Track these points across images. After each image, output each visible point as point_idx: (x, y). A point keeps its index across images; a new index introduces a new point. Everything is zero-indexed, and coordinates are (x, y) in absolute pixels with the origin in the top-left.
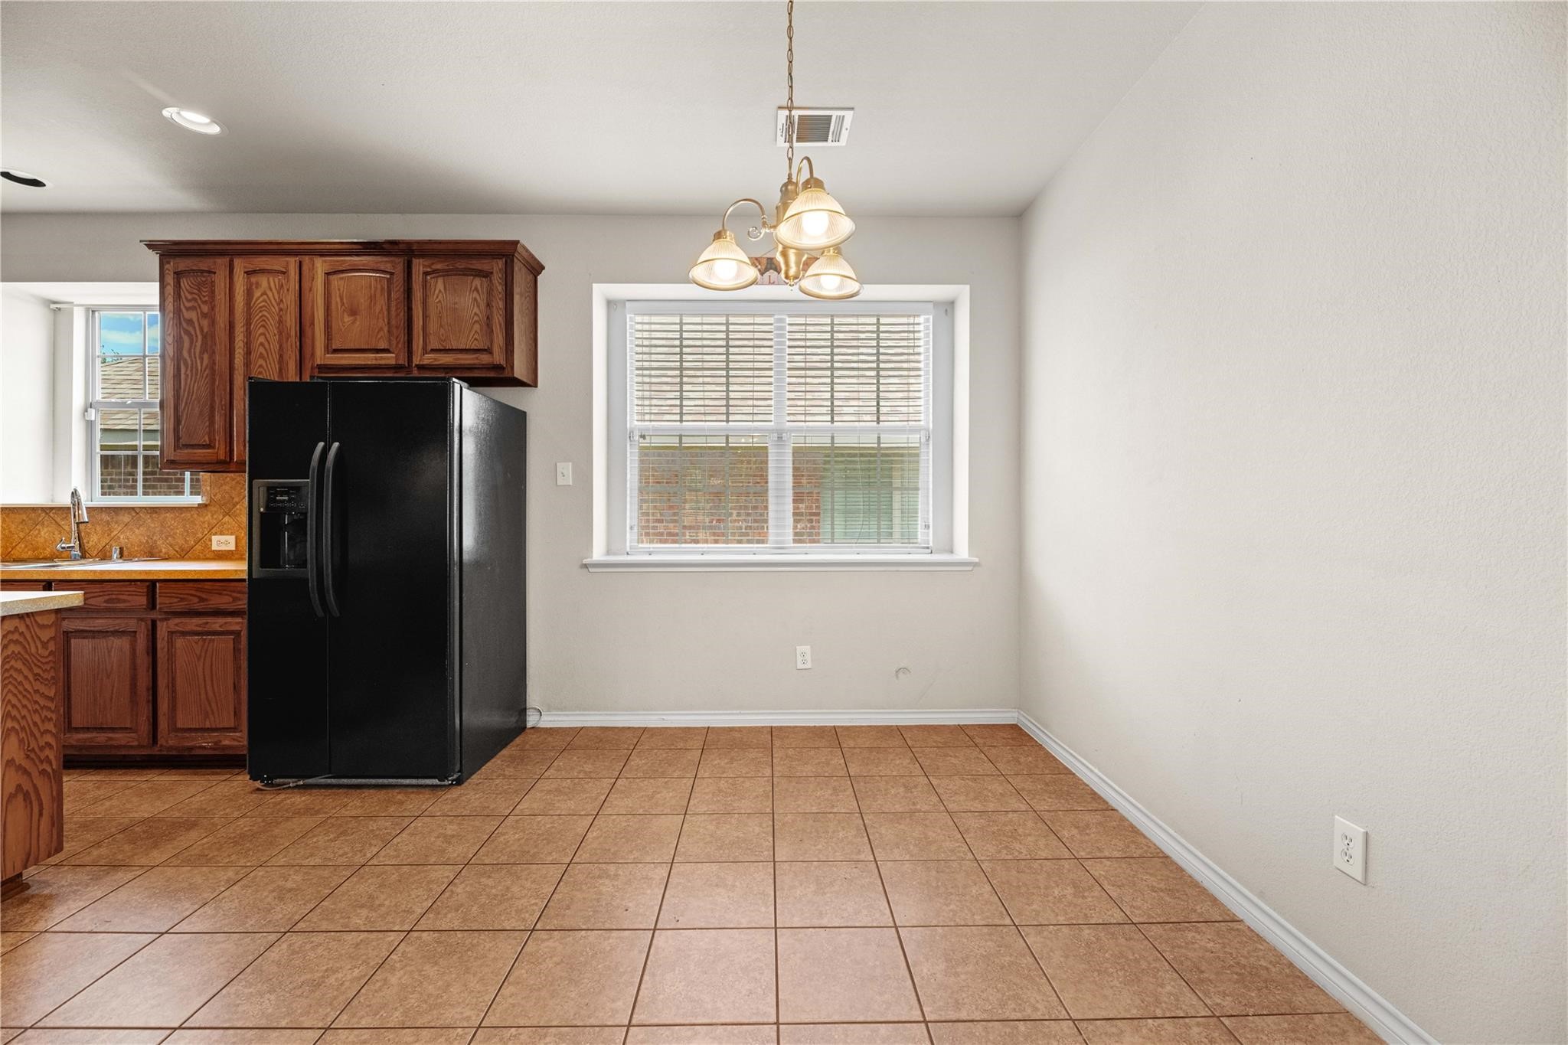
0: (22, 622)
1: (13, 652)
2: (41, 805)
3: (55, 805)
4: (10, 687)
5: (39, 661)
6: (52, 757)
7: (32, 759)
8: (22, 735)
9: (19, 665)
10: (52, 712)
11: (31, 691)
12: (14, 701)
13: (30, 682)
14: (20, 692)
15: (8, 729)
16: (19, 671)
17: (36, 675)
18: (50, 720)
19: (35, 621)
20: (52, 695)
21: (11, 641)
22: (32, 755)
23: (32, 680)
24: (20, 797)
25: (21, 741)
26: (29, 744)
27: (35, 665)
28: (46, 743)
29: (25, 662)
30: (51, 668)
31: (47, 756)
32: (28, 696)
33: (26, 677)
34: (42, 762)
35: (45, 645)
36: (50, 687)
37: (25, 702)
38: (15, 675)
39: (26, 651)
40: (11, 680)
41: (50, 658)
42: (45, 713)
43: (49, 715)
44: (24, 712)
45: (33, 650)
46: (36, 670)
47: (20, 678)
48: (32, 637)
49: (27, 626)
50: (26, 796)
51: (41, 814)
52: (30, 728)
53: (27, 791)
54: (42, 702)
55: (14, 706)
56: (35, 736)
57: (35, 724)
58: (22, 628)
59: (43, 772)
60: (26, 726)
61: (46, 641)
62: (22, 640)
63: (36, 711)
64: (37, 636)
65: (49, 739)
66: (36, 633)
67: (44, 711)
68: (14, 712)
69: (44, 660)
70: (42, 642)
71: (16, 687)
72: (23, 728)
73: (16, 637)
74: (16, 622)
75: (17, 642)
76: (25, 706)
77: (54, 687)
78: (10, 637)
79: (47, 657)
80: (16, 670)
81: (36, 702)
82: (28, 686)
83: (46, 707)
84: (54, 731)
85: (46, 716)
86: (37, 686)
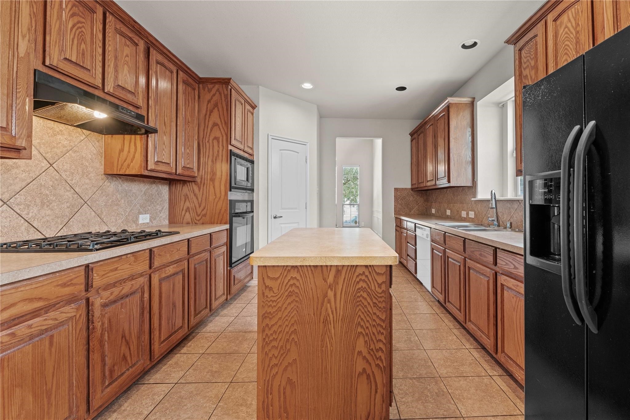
0: (367, 269)
1: (362, 287)
2: (376, 386)
3: (385, 389)
4: (360, 307)
5: (376, 295)
6: (383, 358)
7: (372, 355)
8: (367, 339)
9: (365, 295)
10: (384, 329)
11: (371, 312)
12: (362, 317)
13: (371, 307)
14: (366, 312)
15: (359, 332)
16: (365, 299)
17: (374, 303)
18: (382, 334)
19: (374, 269)
20: (383, 318)
21: (361, 280)
22: (372, 353)
23: (373, 307)
24: (365, 376)
25: (366, 342)
26: (370, 345)
27: (374, 297)
28: (380, 348)
29: (369, 294)
30: (383, 301)
31: (380, 357)
32: (370, 315)
33: (369, 304)
34: (377, 359)
35: (380, 285)
36: (382, 313)
37: (368, 319)
38: (363, 301)
39: (369, 287)
40: (360, 303)
41: (383, 295)
42: (379, 328)
43: (382, 331)
44: (368, 325)
45: (373, 288)
46: (375, 301)
47: (366, 303)
48: (372, 279)
49: (370, 272)
50: (368, 377)
51: (376, 392)
52: (371, 336)
53: (369, 374)
54: (378, 321)
55: (362, 319)
56: (373, 341)
57: (374, 333)
58: (367, 273)
59: (378, 365)
60: (369, 333)
61: (380, 283)
62: (366, 280)
63: (374, 326)
64: (375, 279)
65: (381, 345)
66: (374, 277)
67: (379, 327)
68: (362, 323)
69: (379, 295)
70: (378, 284)
71: (363, 308)
72: (367, 334)
73: (363, 278)
74: (364, 269)
75: (364, 281)
76: (368, 321)
77: (385, 313)
78: (360, 277)
79: (381, 293)
80: (363, 298)
81: (374, 320)
82: (370, 309)
83: (380, 325)
84: (384, 342)
85: (380, 331)
86: (375, 310)
